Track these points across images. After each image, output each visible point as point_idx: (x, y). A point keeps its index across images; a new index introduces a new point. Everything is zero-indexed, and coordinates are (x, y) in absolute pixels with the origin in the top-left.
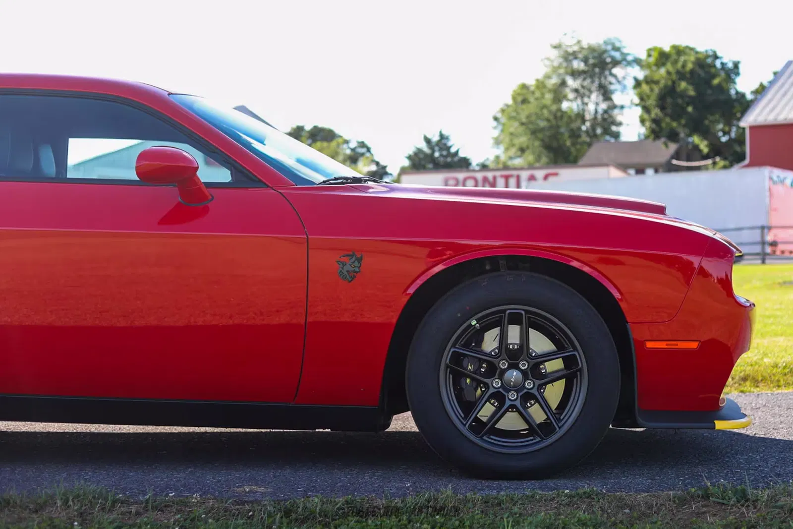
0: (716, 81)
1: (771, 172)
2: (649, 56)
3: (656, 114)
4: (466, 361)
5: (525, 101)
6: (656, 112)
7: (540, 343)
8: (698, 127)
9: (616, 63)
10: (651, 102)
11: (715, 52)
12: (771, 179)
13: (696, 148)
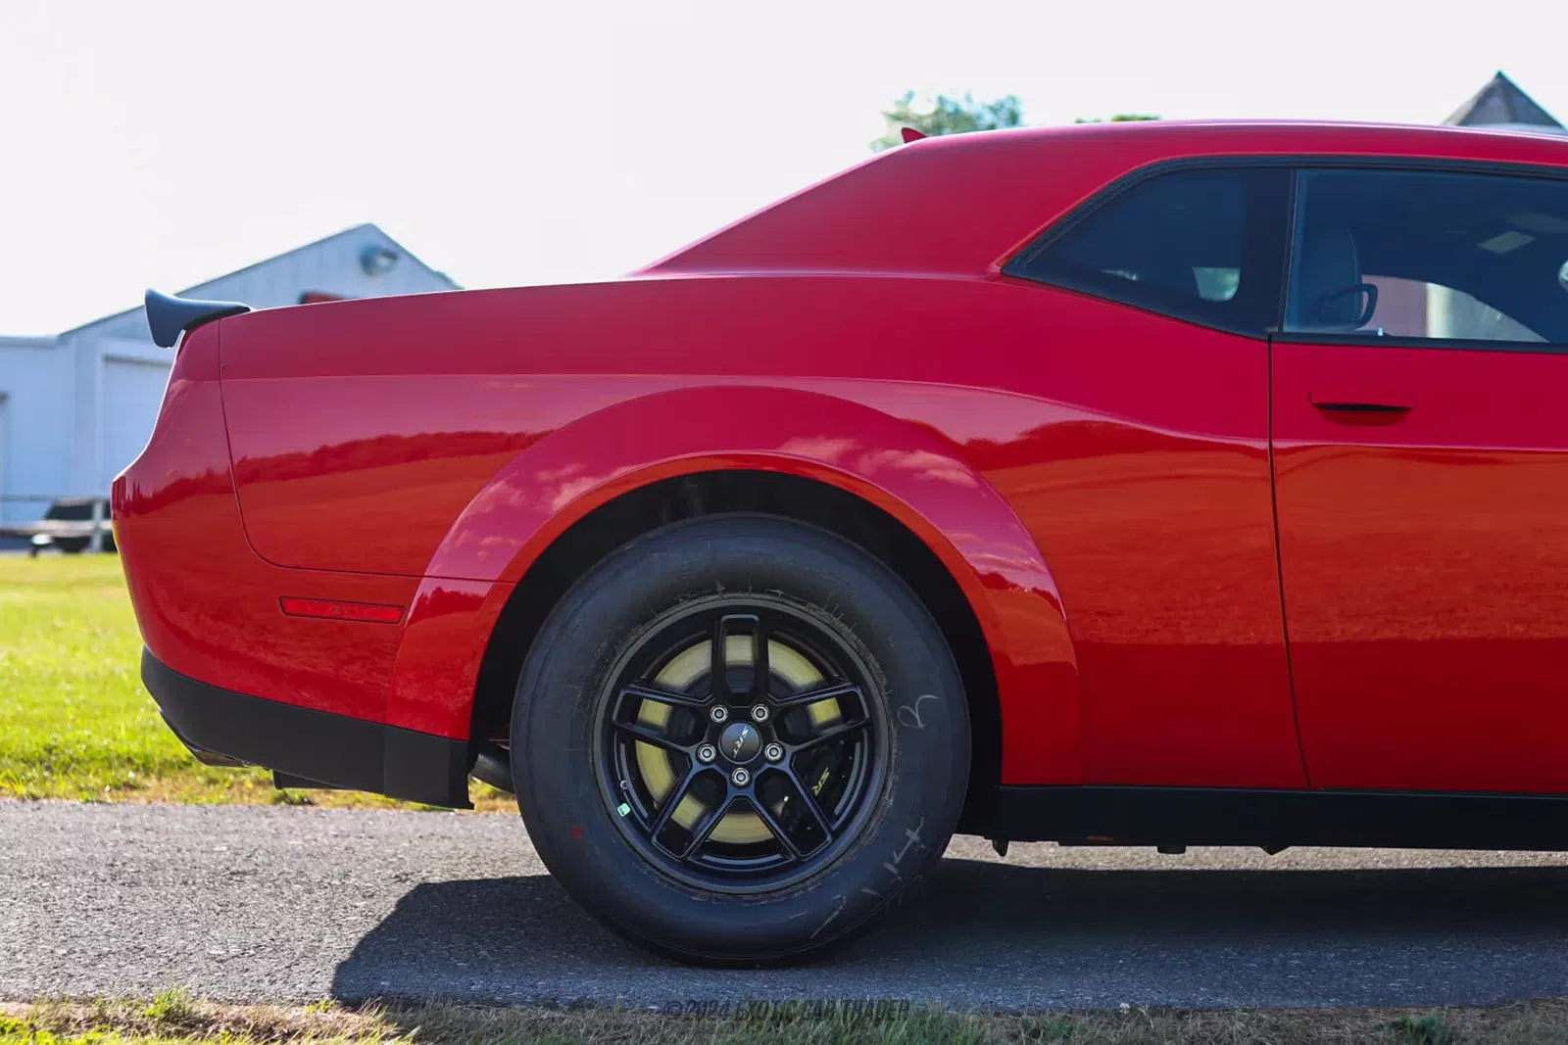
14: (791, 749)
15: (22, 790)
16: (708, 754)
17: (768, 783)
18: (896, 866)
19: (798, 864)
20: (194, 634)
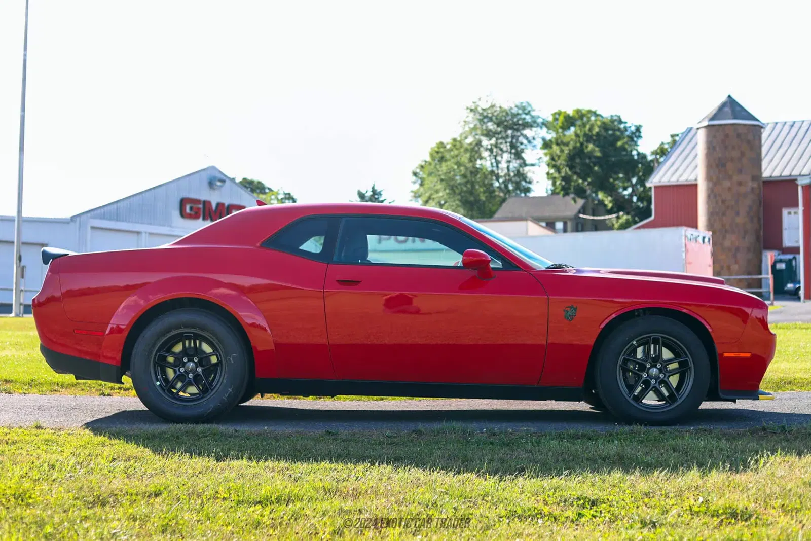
0: (619, 144)
1: (686, 231)
2: (556, 119)
3: (566, 173)
4: (629, 363)
5: (442, 159)
6: (565, 171)
7: (667, 354)
8: (603, 185)
9: (527, 125)
10: (561, 162)
11: (619, 117)
12: (686, 237)
13: (601, 203)
14: (203, 368)
15: (21, 391)
16: (182, 370)
17: (197, 377)
18: (226, 398)
19: (202, 398)
20: (54, 340)
